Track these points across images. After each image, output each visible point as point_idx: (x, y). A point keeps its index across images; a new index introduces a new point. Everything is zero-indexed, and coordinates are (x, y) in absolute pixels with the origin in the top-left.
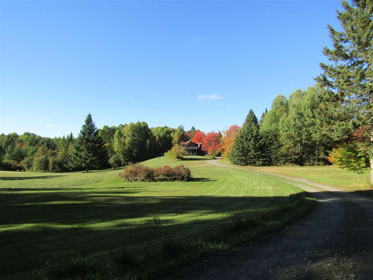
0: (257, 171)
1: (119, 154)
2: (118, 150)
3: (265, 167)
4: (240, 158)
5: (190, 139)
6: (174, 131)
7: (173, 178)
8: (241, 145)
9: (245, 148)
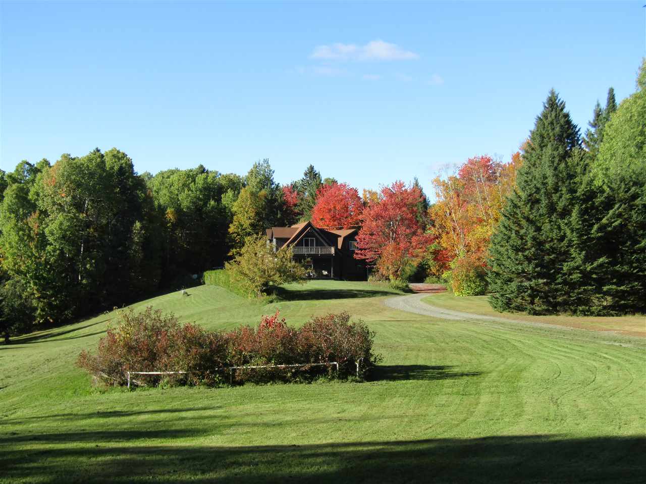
0: (613, 333)
1: (23, 282)
2: (15, 264)
3: (629, 319)
4: (526, 284)
5: (298, 214)
6: (235, 185)
7: (307, 367)
8: (532, 232)
9: (547, 246)
